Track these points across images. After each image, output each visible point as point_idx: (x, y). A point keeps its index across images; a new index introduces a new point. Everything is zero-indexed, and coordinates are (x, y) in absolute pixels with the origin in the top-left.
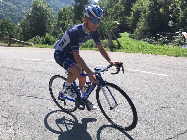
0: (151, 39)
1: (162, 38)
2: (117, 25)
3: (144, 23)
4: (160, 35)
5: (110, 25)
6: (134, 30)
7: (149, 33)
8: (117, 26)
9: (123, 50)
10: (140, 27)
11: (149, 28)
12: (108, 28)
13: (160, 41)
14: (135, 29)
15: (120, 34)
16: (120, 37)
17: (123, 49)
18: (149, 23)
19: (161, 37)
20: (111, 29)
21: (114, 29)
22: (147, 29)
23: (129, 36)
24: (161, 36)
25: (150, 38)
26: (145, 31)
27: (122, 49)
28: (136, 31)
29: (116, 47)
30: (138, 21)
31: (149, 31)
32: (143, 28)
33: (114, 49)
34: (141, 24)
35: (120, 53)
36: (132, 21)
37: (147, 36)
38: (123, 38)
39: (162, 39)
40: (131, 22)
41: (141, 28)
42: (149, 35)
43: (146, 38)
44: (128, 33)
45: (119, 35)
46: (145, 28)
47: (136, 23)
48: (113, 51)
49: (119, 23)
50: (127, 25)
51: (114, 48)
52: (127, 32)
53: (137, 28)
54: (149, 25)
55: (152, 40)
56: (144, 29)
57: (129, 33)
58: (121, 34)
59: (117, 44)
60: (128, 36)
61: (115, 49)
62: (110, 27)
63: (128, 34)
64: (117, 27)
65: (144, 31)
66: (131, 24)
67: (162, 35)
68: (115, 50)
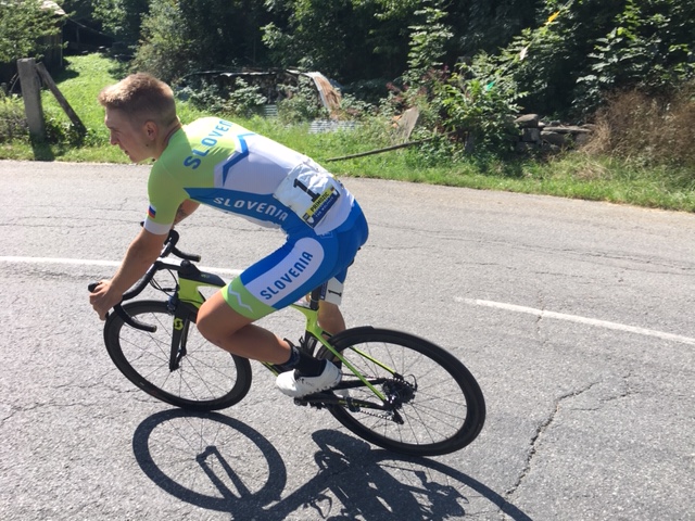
0: (203, 93)
1: (241, 90)
2: (55, 21)
3: (170, 22)
4: (234, 77)
6: (133, 47)
7: (194, 66)
8: (56, 25)
10: (157, 38)
11: (194, 46)
13: (238, 100)
14: (135, 42)
15: (69, 59)
16: (74, 74)
18: (189, 25)
20: (30, 39)
22: (185, 46)
23: (110, 72)
24: (240, 81)
25: (198, 87)
27: (92, 145)
29: (63, 138)
30: (147, 10)
32: (170, 41)
33: (55, 150)
34: (161, 23)
37: (187, 78)
39: (243, 94)
41: (161, 40)
42: (194, 75)
43: (183, 85)
44: (105, 57)
46: (178, 43)
50: (100, 22)
52: (101, 51)
53: (144, 39)
54: (191, 34)
55: (208, 96)
56: (173, 46)
57: (111, 56)
58: (75, 62)
60: (106, 69)
63: (106, 61)
65: (171, 57)
66: (115, 20)
67: (243, 77)
68: (61, 154)
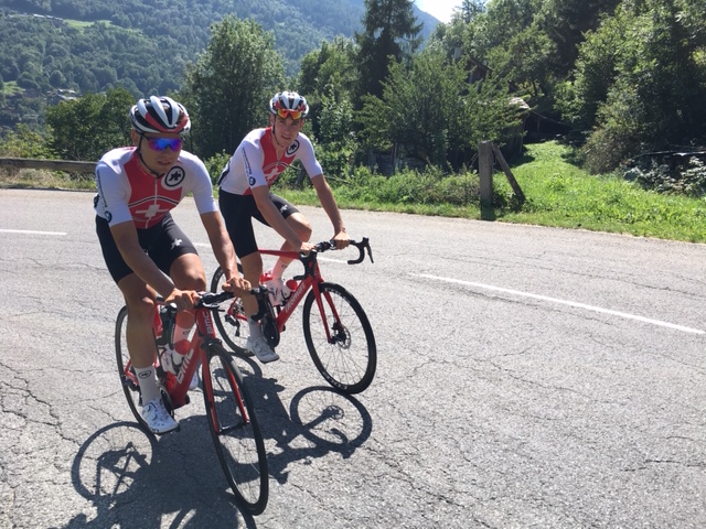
0: (652, 172)
1: (697, 169)
2: (519, 114)
3: (626, 108)
4: (687, 157)
5: (491, 112)
6: (586, 132)
7: (646, 148)
8: (519, 118)
9: (532, 216)
10: (612, 123)
11: (648, 128)
12: (485, 126)
13: (690, 179)
14: (590, 128)
15: (528, 146)
16: (530, 159)
17: (534, 211)
18: (647, 109)
19: (694, 166)
20: (497, 130)
21: (507, 130)
22: (640, 129)
23: (563, 156)
24: (695, 161)
25: (647, 168)
26: (631, 138)
27: (527, 211)
28: (596, 137)
29: (506, 204)
30: (604, 98)
31: (644, 138)
32: (624, 125)
33: (498, 213)
34: (616, 109)
35: (520, 229)
36: (580, 97)
37: (637, 159)
38: (539, 164)
39: (696, 173)
40: (577, 99)
41: (615, 125)
42: (644, 156)
43: (632, 166)
44: (561, 143)
45: (526, 150)
46: (632, 126)
47: (595, 108)
48: (492, 218)
49: (526, 106)
50: (560, 113)
51: (499, 206)
52: (557, 138)
53: (598, 125)
54: (647, 117)
55: (656, 175)
56: (626, 130)
57: (566, 143)
58: (533, 149)
59: (510, 193)
60: (559, 154)
61: (503, 210)
62: (490, 119)
63: (561, 147)
64: (517, 122)
65: (624, 140)
66: (574, 110)
67: (698, 156)
68: (502, 216)
